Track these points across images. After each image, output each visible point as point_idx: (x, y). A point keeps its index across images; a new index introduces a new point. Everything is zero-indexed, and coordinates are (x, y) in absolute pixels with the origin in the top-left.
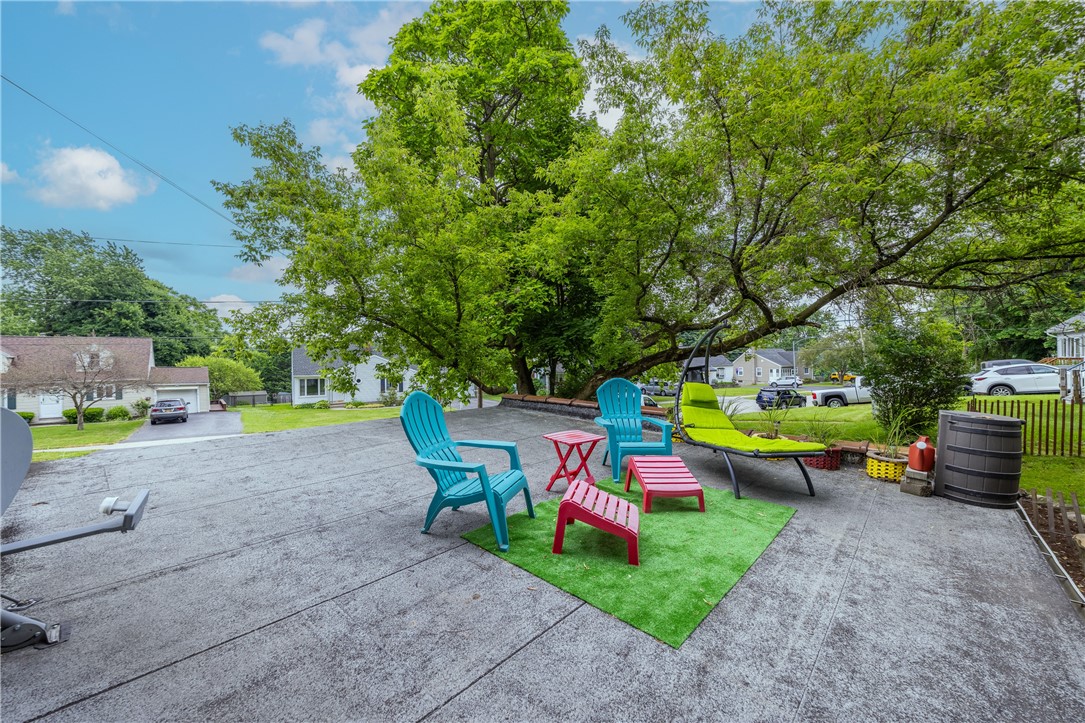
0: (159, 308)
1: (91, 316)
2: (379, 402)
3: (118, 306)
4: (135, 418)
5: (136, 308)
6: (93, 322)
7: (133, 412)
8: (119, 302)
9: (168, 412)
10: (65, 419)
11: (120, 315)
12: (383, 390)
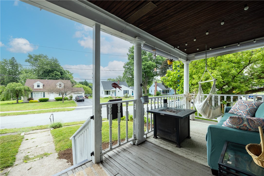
0: (63, 73)
1: (49, 75)
2: (124, 97)
3: (55, 73)
4: (70, 100)
5: (59, 73)
6: (49, 77)
7: (69, 98)
8: (55, 72)
9: (81, 99)
10: (55, 100)
11: (55, 74)
12: (124, 94)
